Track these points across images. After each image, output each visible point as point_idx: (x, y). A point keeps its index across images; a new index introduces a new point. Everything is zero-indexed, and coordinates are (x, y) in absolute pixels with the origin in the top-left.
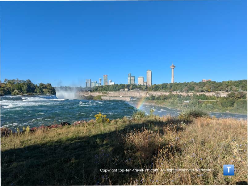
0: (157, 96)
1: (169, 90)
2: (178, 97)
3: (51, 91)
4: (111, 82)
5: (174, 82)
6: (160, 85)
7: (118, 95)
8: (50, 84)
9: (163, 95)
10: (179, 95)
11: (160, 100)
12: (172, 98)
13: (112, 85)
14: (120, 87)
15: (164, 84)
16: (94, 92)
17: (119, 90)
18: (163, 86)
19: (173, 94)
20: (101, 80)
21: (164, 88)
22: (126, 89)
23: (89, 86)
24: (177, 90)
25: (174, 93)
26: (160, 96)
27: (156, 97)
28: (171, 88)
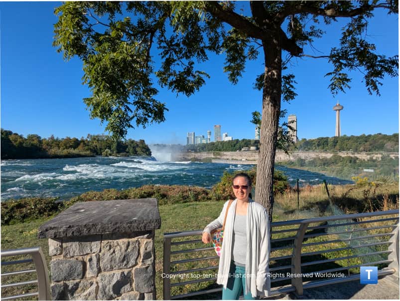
0: (309, 159)
1: (332, 150)
2: (350, 162)
3: (146, 151)
4: (226, 136)
5: (340, 135)
6: (313, 140)
7: (240, 158)
8: (144, 141)
9: (321, 158)
10: (351, 158)
11: (315, 166)
12: (339, 164)
13: (229, 141)
14: (243, 144)
15: (322, 138)
16: (200, 152)
17: (240, 149)
18: (319, 142)
19: (341, 157)
20: (210, 133)
21: (322, 145)
22: (253, 148)
23: (192, 142)
24: (349, 149)
25: (343, 154)
26: (315, 159)
27: (306, 161)
28: (335, 145)
